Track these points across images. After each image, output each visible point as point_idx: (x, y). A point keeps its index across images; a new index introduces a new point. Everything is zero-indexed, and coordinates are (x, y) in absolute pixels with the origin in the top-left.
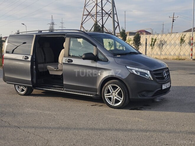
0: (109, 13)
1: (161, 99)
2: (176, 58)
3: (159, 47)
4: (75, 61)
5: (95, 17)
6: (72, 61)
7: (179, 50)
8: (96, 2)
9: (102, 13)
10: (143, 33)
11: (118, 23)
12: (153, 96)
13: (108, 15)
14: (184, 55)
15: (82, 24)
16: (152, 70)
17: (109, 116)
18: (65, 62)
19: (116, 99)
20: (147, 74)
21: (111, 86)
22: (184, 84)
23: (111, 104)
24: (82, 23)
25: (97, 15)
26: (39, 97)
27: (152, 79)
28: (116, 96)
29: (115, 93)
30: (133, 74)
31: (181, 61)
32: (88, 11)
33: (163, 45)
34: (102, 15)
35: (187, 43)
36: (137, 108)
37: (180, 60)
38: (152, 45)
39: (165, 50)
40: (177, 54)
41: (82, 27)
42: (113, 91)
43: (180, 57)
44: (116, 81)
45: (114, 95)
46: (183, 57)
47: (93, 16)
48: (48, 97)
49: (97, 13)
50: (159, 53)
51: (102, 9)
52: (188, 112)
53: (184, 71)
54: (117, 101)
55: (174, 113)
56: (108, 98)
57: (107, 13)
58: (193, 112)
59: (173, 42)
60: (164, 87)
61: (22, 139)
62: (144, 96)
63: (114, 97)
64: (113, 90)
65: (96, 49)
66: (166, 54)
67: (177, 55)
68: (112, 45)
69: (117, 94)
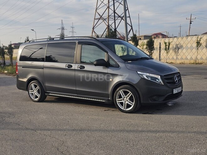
0: (122, 16)
1: (173, 104)
2: (192, 62)
3: (175, 52)
4: (87, 68)
5: (107, 21)
6: (84, 67)
7: (196, 54)
8: (108, 5)
9: (115, 16)
10: (159, 36)
11: (132, 27)
12: (164, 100)
13: (120, 18)
14: (202, 59)
15: (93, 29)
16: (163, 75)
17: (121, 120)
18: (77, 69)
19: (127, 104)
20: (158, 79)
21: (123, 91)
22: (198, 89)
23: (123, 109)
24: (94, 27)
25: (109, 18)
26: (53, 103)
27: (163, 84)
28: (127, 101)
29: (127, 98)
30: (144, 79)
31: (198, 66)
32: (99, 15)
33: (179, 49)
34: (115, 18)
35: (204, 46)
36: (148, 112)
37: (197, 64)
38: (167, 49)
39: (182, 54)
40: (194, 57)
41: (93, 32)
42: (125, 96)
43: (197, 61)
44: (127, 86)
45: (126, 100)
46: (200, 61)
47: (105, 20)
48: (61, 104)
49: (109, 16)
50: (175, 57)
51: (115, 12)
52: (199, 115)
53: (200, 75)
54: (128, 106)
55: (185, 116)
56: (120, 102)
57: (119, 17)
58: (204, 115)
59: (189, 45)
60: (175, 91)
61: (40, 141)
62: (155, 100)
63: (125, 102)
64: (125, 94)
65: (107, 55)
66: (182, 59)
67: (193, 59)
68: (125, 50)
69: (129, 99)
